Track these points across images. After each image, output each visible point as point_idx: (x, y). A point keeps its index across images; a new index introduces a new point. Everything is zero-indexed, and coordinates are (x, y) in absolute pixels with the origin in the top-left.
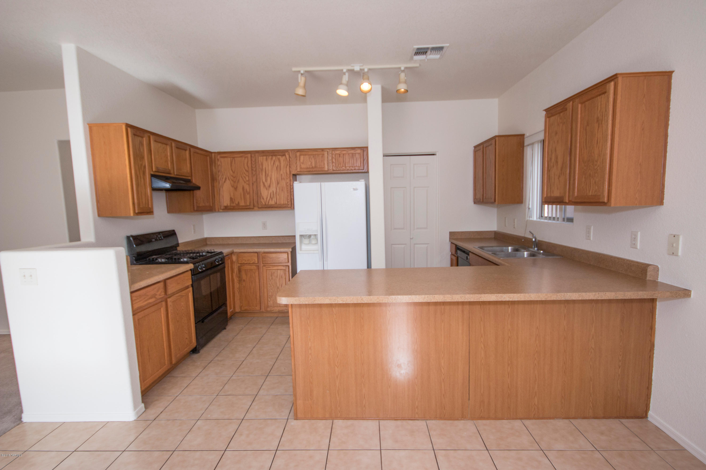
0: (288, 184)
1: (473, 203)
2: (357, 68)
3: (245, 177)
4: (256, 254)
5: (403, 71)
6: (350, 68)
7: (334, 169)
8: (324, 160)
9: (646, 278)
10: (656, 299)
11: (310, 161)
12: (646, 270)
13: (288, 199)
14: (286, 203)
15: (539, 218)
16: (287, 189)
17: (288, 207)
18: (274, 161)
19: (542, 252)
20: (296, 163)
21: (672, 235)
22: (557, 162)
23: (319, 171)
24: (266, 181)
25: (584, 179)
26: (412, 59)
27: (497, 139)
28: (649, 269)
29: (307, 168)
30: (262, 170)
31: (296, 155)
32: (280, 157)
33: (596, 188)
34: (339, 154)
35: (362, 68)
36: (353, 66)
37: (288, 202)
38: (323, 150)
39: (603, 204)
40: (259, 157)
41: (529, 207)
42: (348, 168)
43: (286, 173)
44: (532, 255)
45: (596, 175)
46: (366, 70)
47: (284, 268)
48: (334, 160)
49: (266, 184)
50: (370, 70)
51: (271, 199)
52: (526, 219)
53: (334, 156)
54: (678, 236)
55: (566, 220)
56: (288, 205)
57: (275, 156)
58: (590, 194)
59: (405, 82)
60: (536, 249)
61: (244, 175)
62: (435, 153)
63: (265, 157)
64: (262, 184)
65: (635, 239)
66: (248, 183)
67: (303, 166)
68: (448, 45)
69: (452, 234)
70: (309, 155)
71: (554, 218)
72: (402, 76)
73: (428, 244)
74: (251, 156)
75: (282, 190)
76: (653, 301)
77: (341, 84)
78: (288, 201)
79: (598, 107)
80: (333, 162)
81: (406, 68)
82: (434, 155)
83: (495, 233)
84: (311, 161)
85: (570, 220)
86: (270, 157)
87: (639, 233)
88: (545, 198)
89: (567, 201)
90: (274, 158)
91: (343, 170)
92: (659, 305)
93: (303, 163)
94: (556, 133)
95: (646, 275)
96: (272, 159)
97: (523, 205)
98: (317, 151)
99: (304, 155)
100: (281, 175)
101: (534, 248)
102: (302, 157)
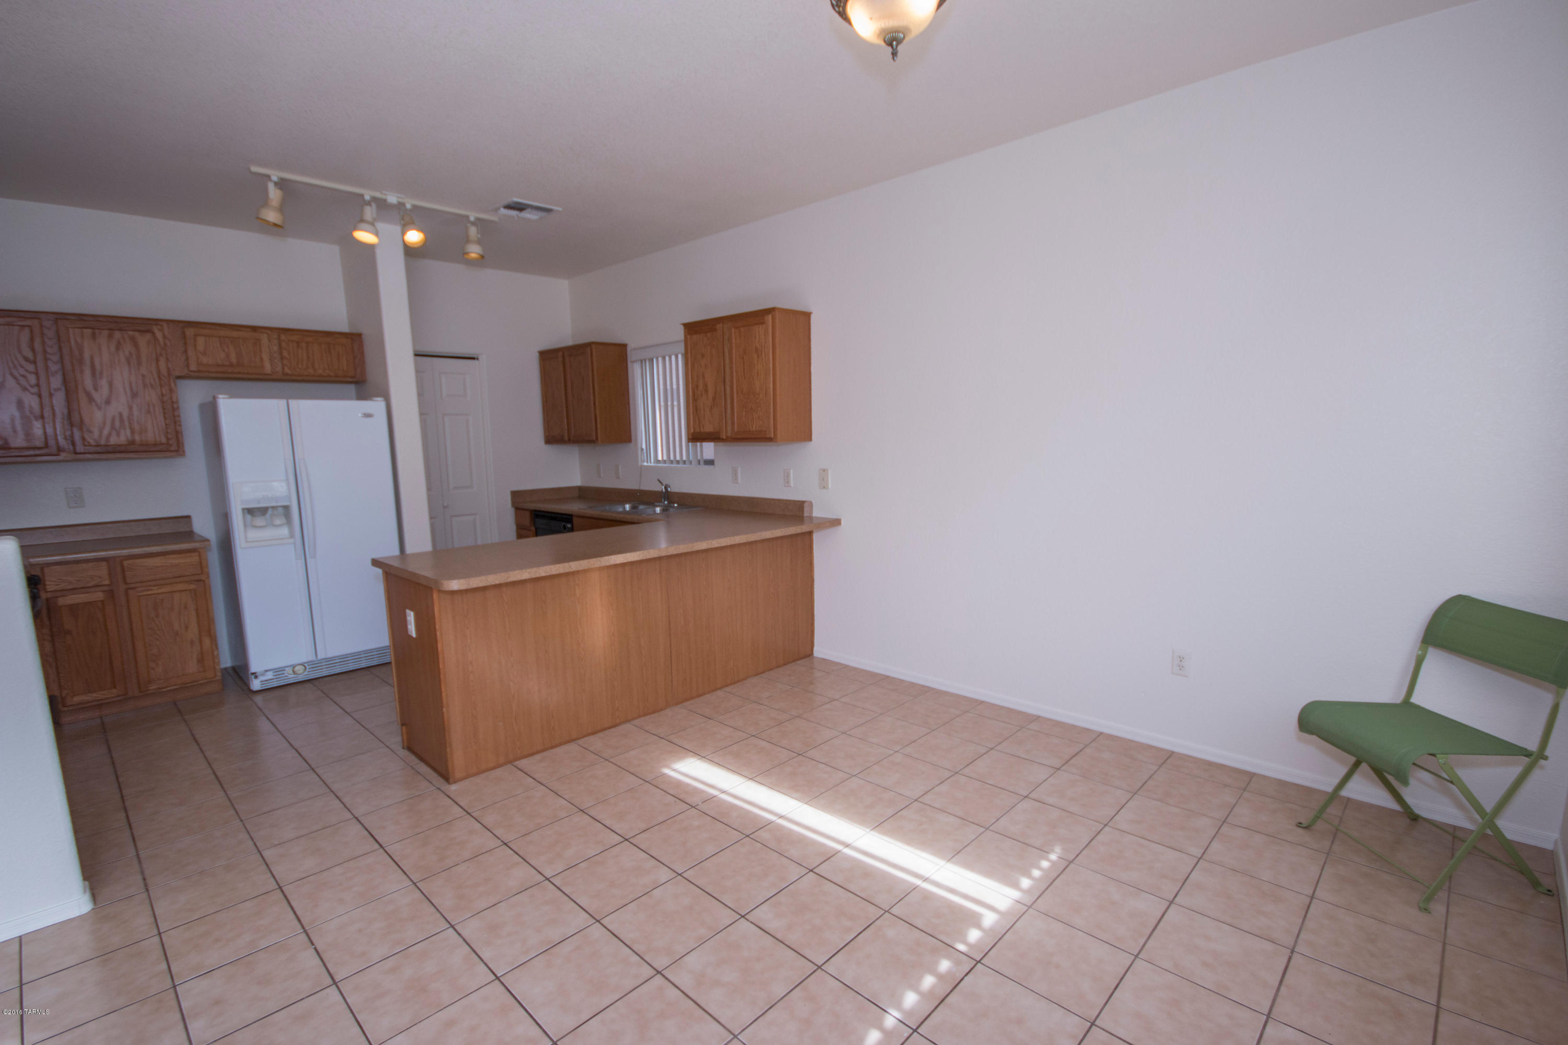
0: (165, 398)
1: (543, 442)
2: (392, 199)
3: (23, 376)
4: (104, 563)
5: (473, 224)
6: (378, 195)
7: (287, 370)
8: (261, 351)
9: (803, 514)
10: (813, 531)
11: (224, 351)
12: (803, 506)
13: (167, 433)
14: (164, 440)
15: (654, 463)
16: (164, 409)
17: (172, 451)
18: (119, 343)
19: (676, 505)
20: (186, 352)
21: (821, 469)
22: (706, 391)
23: (248, 373)
24: (96, 390)
25: (744, 413)
26: (497, 210)
27: (593, 346)
28: (806, 505)
29: (218, 365)
30: (81, 361)
31: (184, 333)
32: (136, 334)
33: (761, 423)
34: (298, 343)
35: (401, 200)
36: (386, 195)
37: (168, 439)
38: (254, 329)
39: (770, 440)
40: (71, 331)
41: (641, 447)
42: (320, 371)
43: (159, 372)
44: (665, 510)
45: (759, 409)
46: (408, 206)
47: (192, 587)
48: (285, 354)
49: (96, 396)
50: (415, 207)
51: (114, 433)
52: (640, 464)
53: (284, 345)
54: (827, 470)
55: (702, 462)
56: (171, 445)
57: (120, 330)
58: (754, 429)
59: (479, 242)
60: (666, 503)
61: (22, 371)
62: (476, 356)
63: (88, 332)
64: (82, 396)
65: (787, 476)
66: (35, 390)
67: (205, 360)
68: (560, 209)
69: (515, 495)
70: (220, 337)
71: (678, 462)
72: (473, 231)
73: (475, 514)
74: (41, 326)
75: (149, 412)
76: (810, 533)
77: (362, 220)
78: (170, 436)
79: (755, 337)
80: (282, 358)
81: (478, 219)
82: (474, 358)
83: (580, 489)
84: (226, 350)
85: (710, 462)
86: (106, 332)
87: (792, 471)
88: (693, 434)
89: (725, 438)
90: (117, 335)
91: (307, 376)
92: (816, 536)
93: (205, 354)
94: (703, 356)
95: (803, 511)
96: (110, 336)
97: (632, 445)
98: (240, 331)
99: (205, 336)
100: (143, 376)
101: (664, 501)
102: (201, 341)
